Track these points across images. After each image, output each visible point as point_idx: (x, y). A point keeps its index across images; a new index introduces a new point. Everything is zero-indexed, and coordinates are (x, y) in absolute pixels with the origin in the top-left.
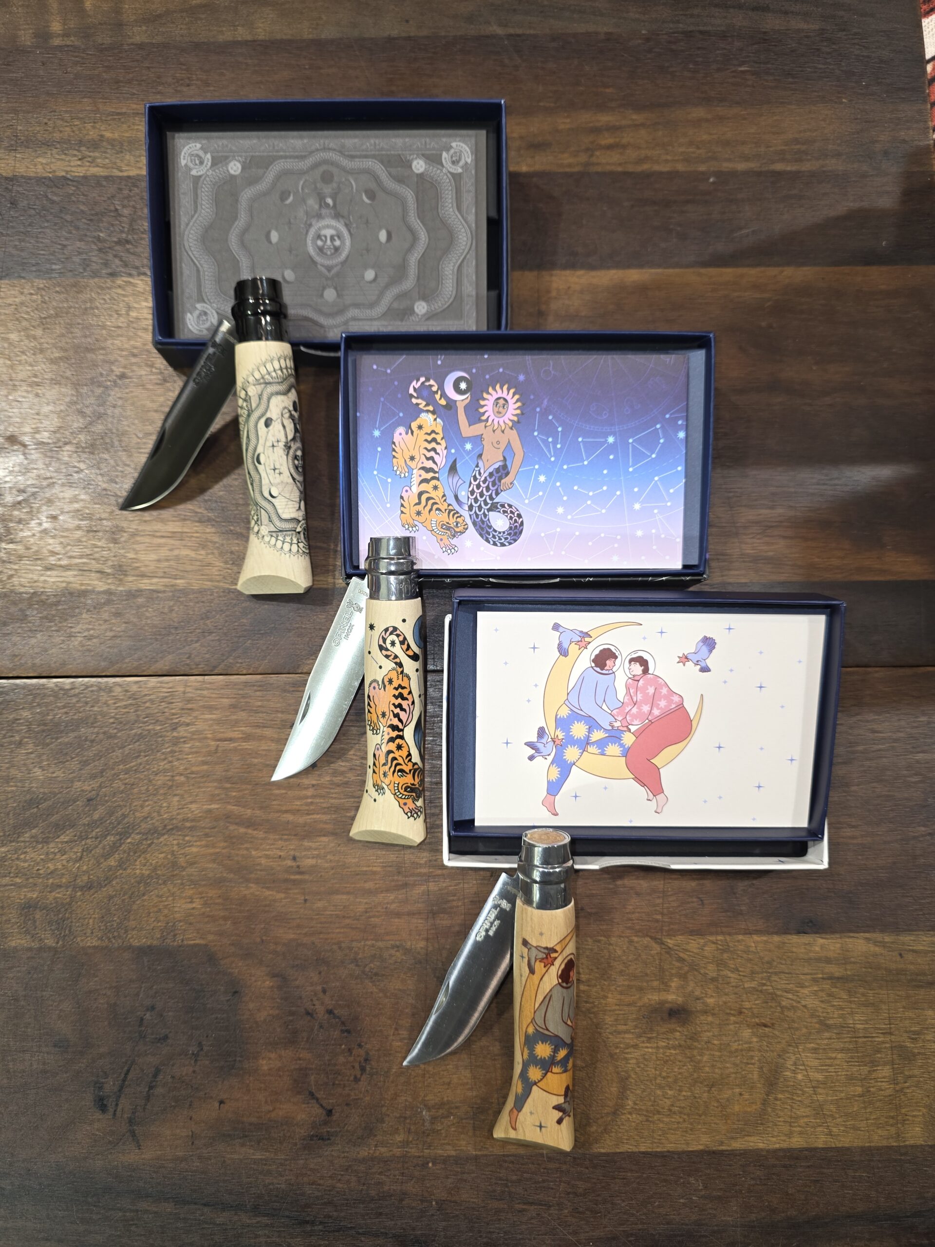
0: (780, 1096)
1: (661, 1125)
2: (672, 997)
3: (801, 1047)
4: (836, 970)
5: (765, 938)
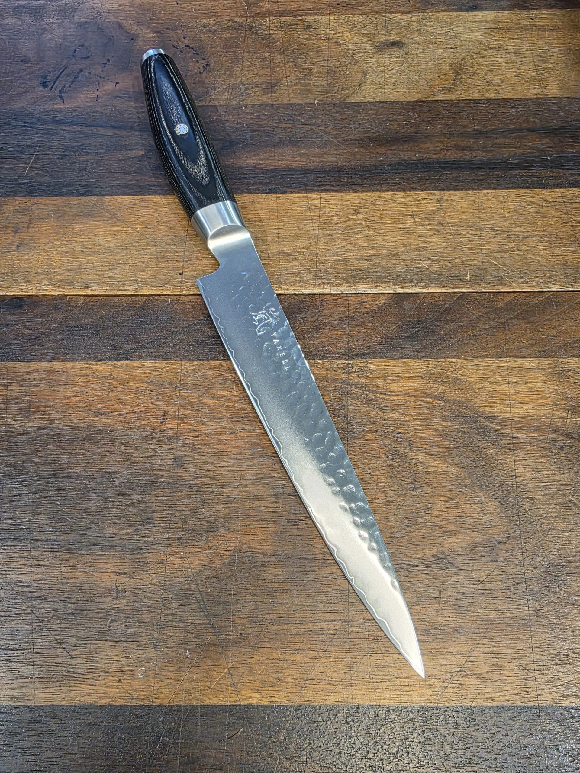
0: (464, 77)
1: (389, 90)
2: (393, 37)
3: (475, 57)
4: (492, 26)
5: (448, 14)
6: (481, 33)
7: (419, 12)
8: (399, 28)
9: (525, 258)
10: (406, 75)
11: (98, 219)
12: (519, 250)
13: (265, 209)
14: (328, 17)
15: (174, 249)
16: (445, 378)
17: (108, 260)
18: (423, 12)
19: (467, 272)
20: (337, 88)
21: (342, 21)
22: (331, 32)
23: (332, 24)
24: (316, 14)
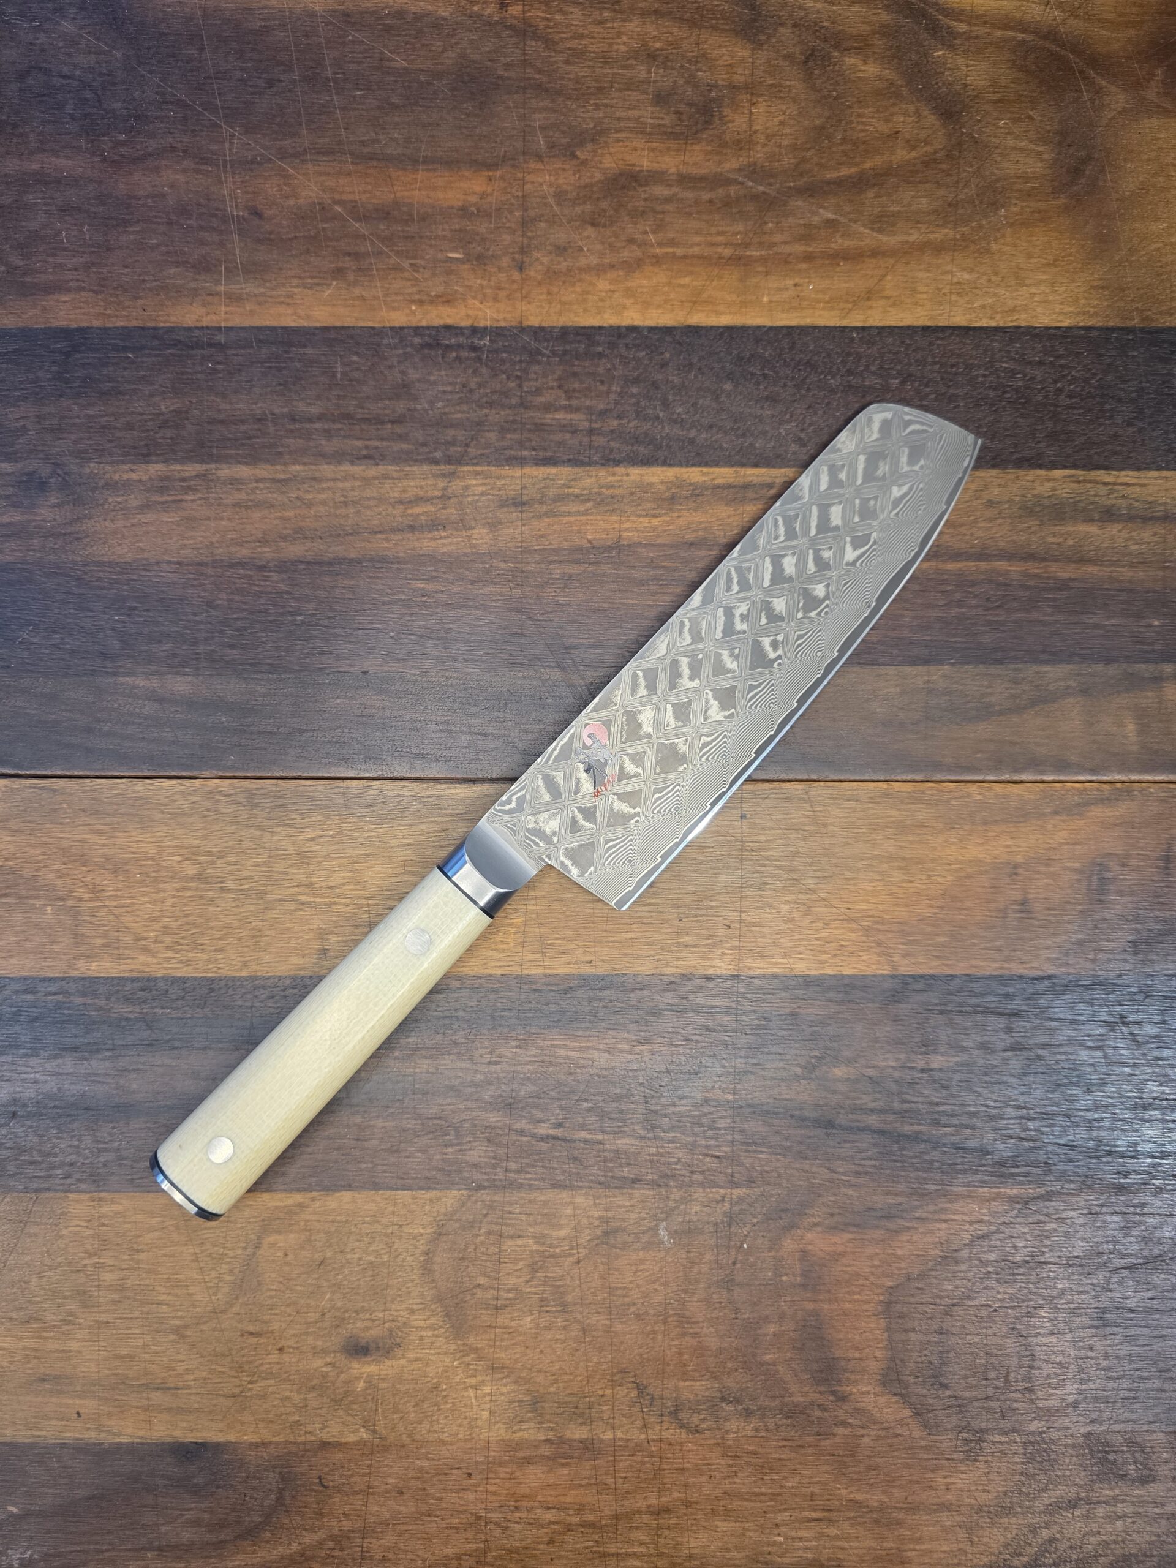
6: (186, 1377)
7: (304, 1443)
8: (350, 1399)
14: (493, 1436)
18: (295, 1443)
20: (483, 1231)
21: (465, 1423)
22: (487, 1389)
23: (485, 1415)
24: (519, 1445)
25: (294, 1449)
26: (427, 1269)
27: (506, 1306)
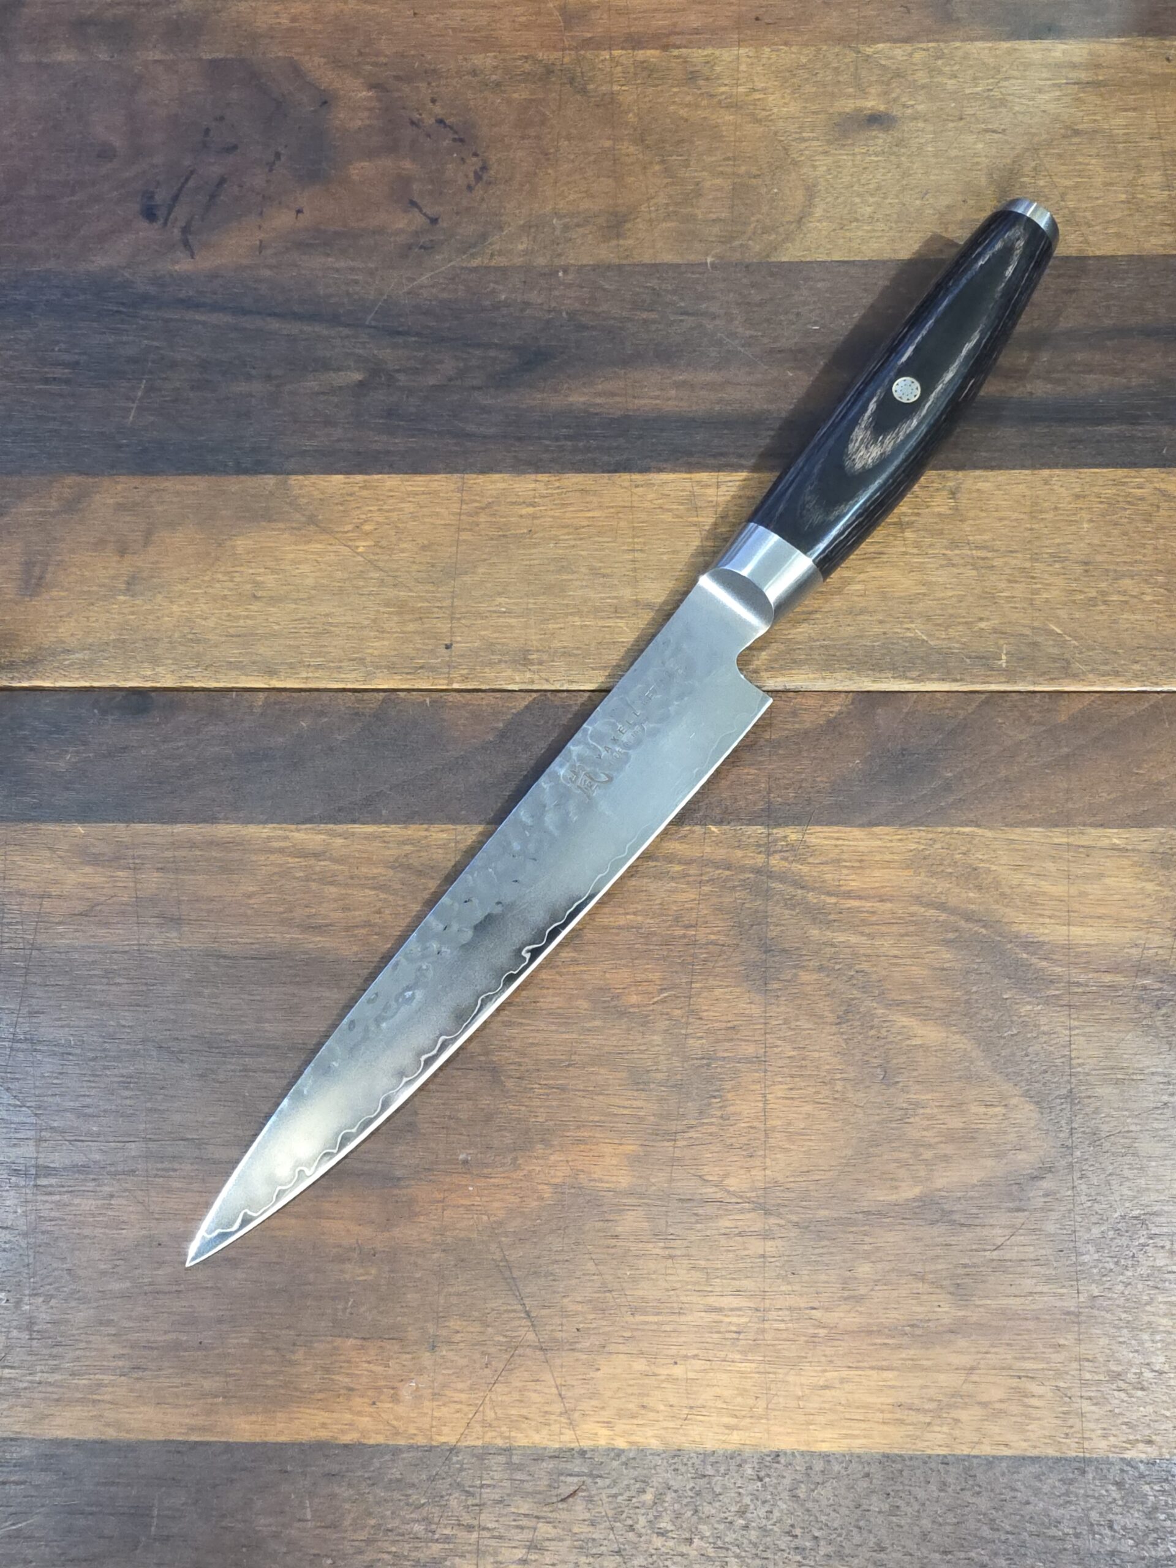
1: (861, 233)
2: (872, 103)
3: (1041, 153)
4: (1083, 76)
5: (990, 45)
6: (1058, 93)
7: (929, 41)
8: (885, 79)
9: (1115, 622)
10: (897, 196)
11: (281, 525)
12: (1105, 602)
13: (608, 507)
14: (735, 51)
15: (433, 592)
16: (949, 865)
17: (306, 616)
18: (937, 41)
19: (1000, 648)
20: (752, 226)
21: (764, 61)
22: (741, 89)
23: (743, 67)
24: (709, 43)
25: (937, 37)
26: (811, 192)
27: (724, 160)
